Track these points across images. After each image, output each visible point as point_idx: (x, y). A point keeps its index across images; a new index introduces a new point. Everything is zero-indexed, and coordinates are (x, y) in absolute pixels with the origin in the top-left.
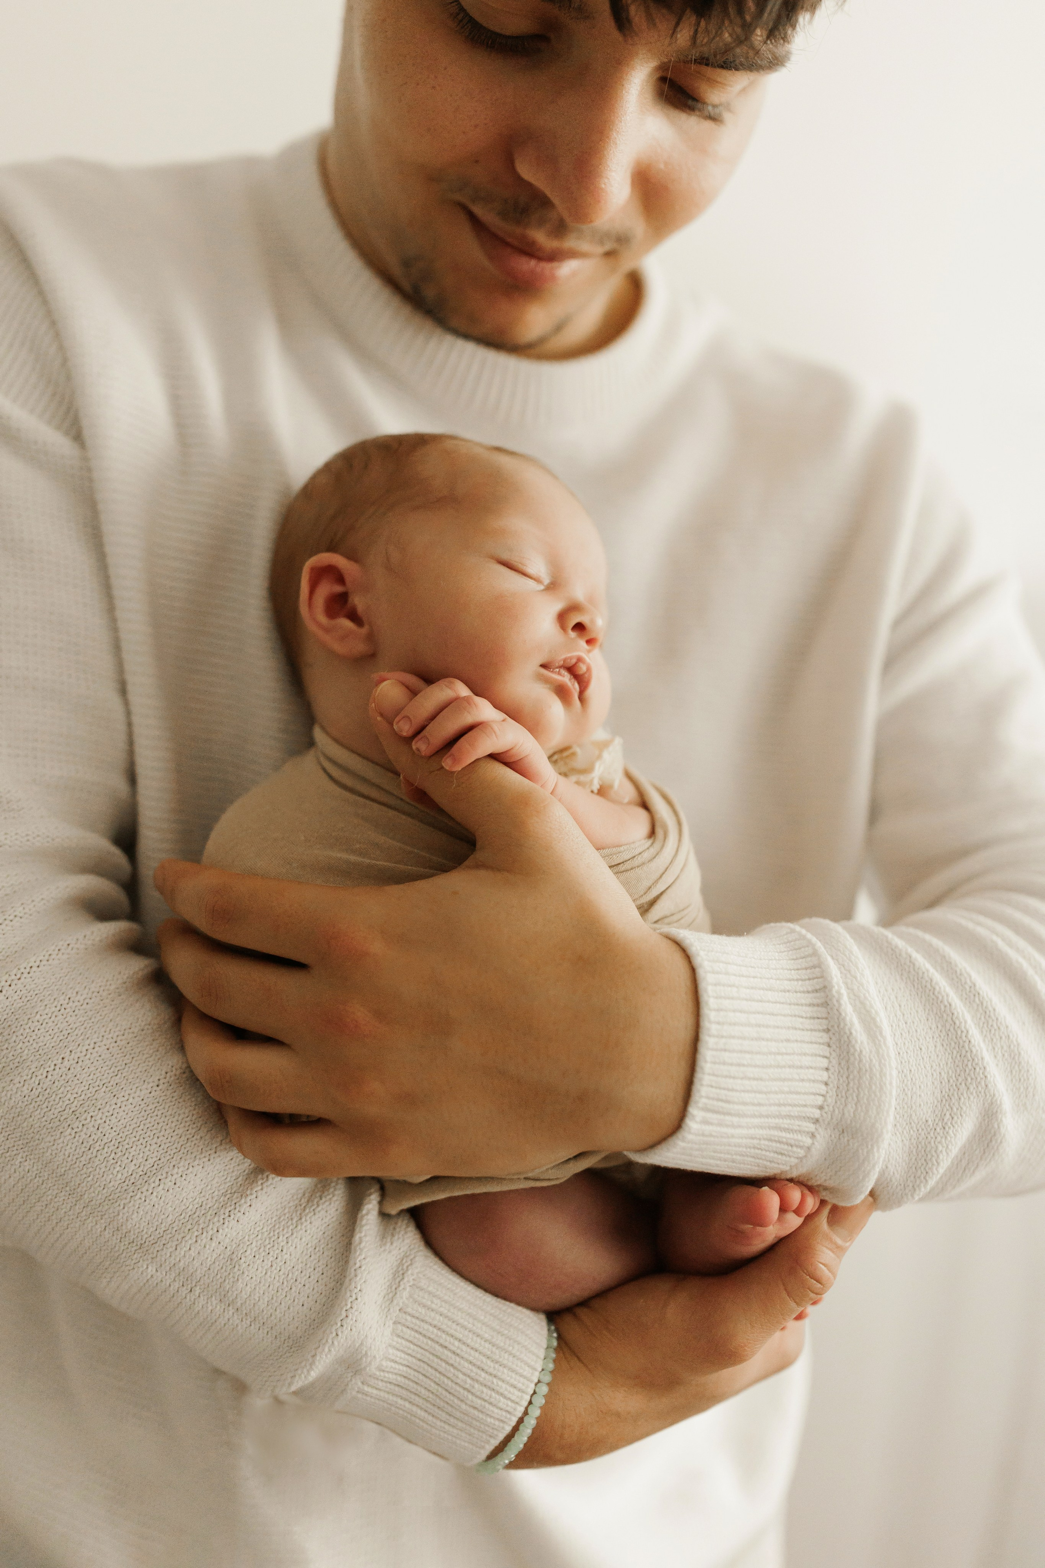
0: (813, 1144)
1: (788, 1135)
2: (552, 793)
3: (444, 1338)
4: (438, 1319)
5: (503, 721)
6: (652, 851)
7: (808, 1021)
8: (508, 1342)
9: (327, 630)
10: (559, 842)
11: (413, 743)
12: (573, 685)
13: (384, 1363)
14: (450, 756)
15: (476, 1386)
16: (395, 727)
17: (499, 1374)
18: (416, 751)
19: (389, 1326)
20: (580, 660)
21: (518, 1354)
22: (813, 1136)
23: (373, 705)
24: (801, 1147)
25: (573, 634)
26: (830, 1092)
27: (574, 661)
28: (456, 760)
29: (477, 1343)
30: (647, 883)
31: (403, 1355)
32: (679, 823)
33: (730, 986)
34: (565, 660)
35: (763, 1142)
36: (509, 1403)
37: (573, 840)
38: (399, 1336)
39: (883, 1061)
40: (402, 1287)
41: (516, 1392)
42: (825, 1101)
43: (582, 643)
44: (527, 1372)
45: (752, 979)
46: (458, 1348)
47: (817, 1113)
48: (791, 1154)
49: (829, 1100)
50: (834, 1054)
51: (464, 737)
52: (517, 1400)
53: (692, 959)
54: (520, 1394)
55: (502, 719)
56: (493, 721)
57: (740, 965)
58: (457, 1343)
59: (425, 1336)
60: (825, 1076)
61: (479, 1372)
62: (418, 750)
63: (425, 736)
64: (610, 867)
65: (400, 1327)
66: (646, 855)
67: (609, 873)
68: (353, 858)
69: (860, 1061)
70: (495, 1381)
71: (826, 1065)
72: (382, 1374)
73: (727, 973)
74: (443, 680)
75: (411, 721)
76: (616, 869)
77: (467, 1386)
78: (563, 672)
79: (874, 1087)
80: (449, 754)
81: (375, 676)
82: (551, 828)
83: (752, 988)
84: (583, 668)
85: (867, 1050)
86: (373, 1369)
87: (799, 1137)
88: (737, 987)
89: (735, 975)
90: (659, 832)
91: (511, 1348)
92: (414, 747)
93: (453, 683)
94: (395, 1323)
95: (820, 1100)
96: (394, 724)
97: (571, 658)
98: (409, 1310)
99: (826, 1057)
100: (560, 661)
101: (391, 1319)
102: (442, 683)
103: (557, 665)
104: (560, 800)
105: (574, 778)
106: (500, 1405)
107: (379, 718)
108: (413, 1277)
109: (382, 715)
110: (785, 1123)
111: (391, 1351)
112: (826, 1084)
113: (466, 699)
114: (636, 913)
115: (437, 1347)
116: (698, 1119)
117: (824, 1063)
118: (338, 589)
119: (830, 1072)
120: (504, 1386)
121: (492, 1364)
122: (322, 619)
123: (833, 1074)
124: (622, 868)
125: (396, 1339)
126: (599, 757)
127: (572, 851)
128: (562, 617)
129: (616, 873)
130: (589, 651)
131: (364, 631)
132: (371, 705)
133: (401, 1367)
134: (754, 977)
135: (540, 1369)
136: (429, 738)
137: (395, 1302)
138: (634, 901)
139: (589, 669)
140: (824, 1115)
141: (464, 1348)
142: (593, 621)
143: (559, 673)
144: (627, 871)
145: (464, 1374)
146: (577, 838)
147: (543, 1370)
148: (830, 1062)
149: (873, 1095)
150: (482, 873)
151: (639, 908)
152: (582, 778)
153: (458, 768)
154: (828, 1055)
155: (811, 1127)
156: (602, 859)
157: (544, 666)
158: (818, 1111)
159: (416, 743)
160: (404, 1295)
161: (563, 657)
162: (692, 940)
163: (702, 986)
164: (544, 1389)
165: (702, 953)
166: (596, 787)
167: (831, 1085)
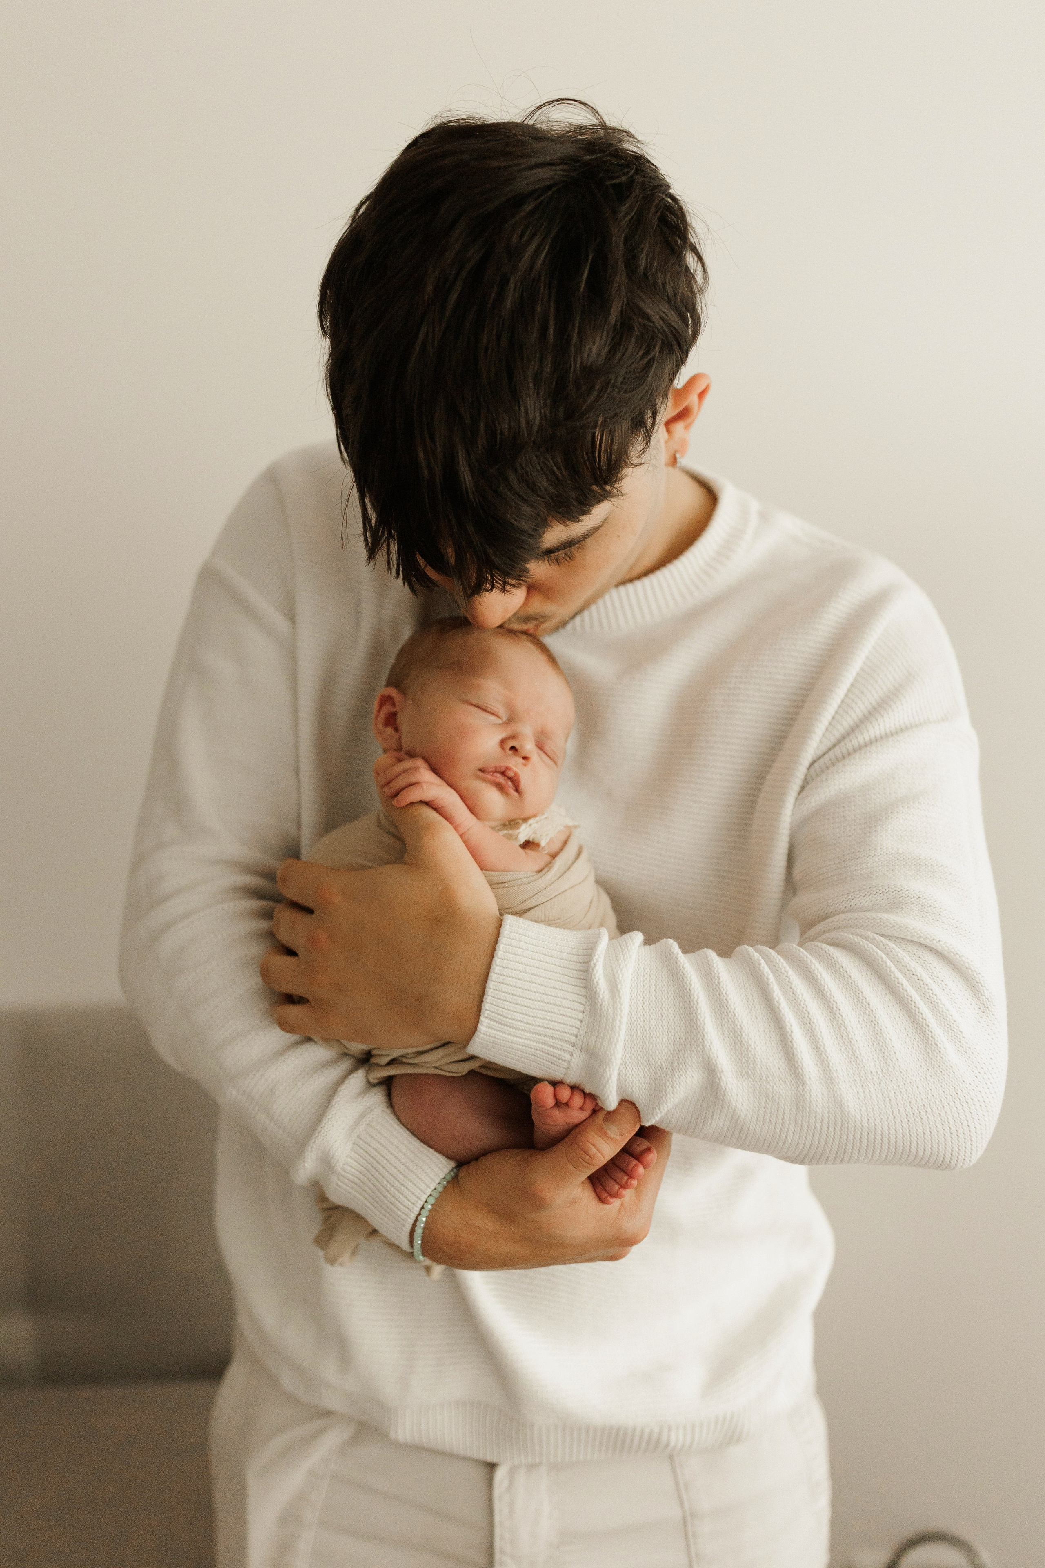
0: (571, 1060)
1: (554, 1051)
3: (378, 1157)
4: (377, 1146)
5: (434, 784)
7: (573, 979)
8: (415, 1167)
12: (509, 784)
13: (346, 1166)
15: (392, 1189)
17: (406, 1184)
19: (349, 1145)
20: (512, 768)
21: (420, 1175)
22: (572, 1055)
24: (565, 1061)
26: (583, 1027)
27: (508, 769)
28: (399, 801)
29: (398, 1164)
31: (356, 1164)
34: (499, 767)
35: (538, 1052)
36: (410, 1204)
38: (355, 1152)
39: (616, 1011)
40: (361, 1123)
41: (414, 1198)
42: (579, 1032)
44: (423, 1186)
46: (386, 1164)
47: (573, 1039)
48: (558, 1064)
49: (581, 1032)
50: (588, 1003)
51: (406, 789)
52: (414, 1202)
54: (416, 1199)
56: (425, 782)
57: (533, 938)
58: (385, 1162)
59: (370, 1155)
60: (580, 1016)
61: (395, 1181)
63: (390, 786)
65: (356, 1146)
69: (601, 1010)
70: (403, 1188)
71: (582, 1009)
72: (346, 1174)
73: (520, 941)
77: (388, 1189)
79: (607, 1027)
80: (397, 797)
84: (516, 774)
85: (606, 1003)
86: (338, 1168)
87: (562, 1053)
89: (525, 943)
91: (416, 1171)
94: (354, 1143)
95: (575, 1031)
97: (504, 767)
98: (362, 1137)
99: (583, 1004)
100: (495, 768)
101: (351, 1140)
102: (411, 760)
106: (405, 1203)
108: (369, 1119)
110: (551, 1041)
111: (349, 1160)
112: (581, 1022)
113: (416, 769)
115: (374, 1162)
116: (485, 1024)
117: (581, 1008)
118: (393, 710)
119: (584, 1014)
120: (407, 1192)
121: (402, 1178)
122: (381, 726)
123: (586, 1015)
125: (353, 1153)
128: (502, 742)
131: (398, 735)
133: (356, 1172)
135: (433, 1188)
137: (355, 1131)
140: (578, 1042)
141: (389, 1165)
143: (495, 775)
145: (387, 1181)
147: (435, 1189)
148: (585, 1008)
149: (607, 1032)
153: (400, 806)
154: (584, 1003)
155: (571, 1048)
158: (574, 1038)
159: (385, 789)
160: (361, 1128)
161: (498, 765)
164: (432, 1200)
165: (508, 927)
167: (584, 1023)
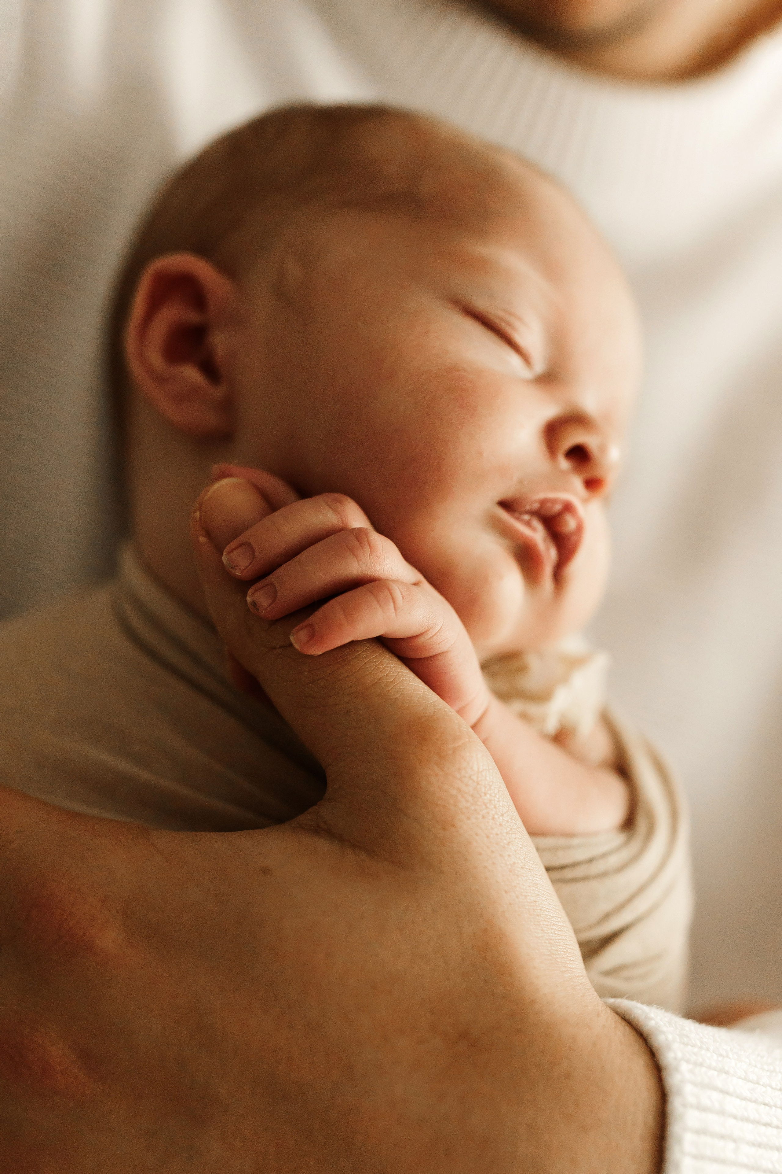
2: (473, 727)
5: (415, 584)
6: (625, 855)
9: (160, 380)
10: (469, 818)
11: (250, 591)
12: (548, 549)
14: (306, 627)
16: (225, 559)
18: (251, 607)
20: (568, 508)
23: (197, 514)
25: (564, 464)
27: (558, 507)
28: (314, 636)
30: (604, 907)
32: (674, 815)
33: (722, 1137)
34: (543, 502)
37: (493, 818)
43: (577, 483)
45: (763, 1128)
51: (339, 598)
53: (664, 1074)
55: (413, 580)
56: (396, 581)
57: (745, 1099)
62: (254, 604)
63: (271, 584)
64: (548, 869)
66: (614, 861)
67: (543, 879)
68: (124, 766)
73: (722, 1112)
74: (325, 495)
75: (253, 552)
76: (557, 875)
78: (537, 524)
80: (307, 622)
81: (216, 468)
82: (459, 790)
83: (760, 1145)
84: (570, 524)
88: (735, 1141)
89: (735, 1117)
90: (641, 824)
92: (249, 599)
93: (341, 502)
96: (225, 553)
97: (554, 501)
100: (535, 501)
102: (320, 500)
103: (528, 507)
104: (484, 742)
105: (517, 706)
107: (202, 539)
109: (208, 534)
113: (358, 534)
114: (577, 953)
118: (192, 317)
122: (156, 359)
124: (568, 874)
126: (565, 679)
127: (488, 837)
128: (552, 431)
129: (553, 881)
130: (585, 501)
131: (219, 392)
132: (195, 512)
134: (766, 1125)
136: (278, 587)
138: (576, 932)
139: (579, 528)
142: (603, 448)
143: (528, 524)
144: (575, 880)
146: (502, 815)
150: (322, 844)
151: (583, 945)
152: (533, 709)
153: (317, 651)
156: (536, 854)
157: (506, 505)
159: (253, 593)
161: (542, 496)
162: (670, 1037)
163: (675, 1129)
165: (684, 1067)
166: (552, 725)
